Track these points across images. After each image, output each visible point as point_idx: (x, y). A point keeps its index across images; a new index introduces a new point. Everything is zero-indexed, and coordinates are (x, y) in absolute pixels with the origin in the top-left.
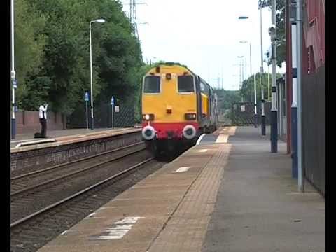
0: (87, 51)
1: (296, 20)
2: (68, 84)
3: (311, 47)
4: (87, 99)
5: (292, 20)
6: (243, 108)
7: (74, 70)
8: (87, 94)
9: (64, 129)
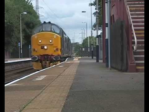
0: (19, 26)
1: (107, 1)
2: (11, 40)
3: (113, 15)
4: (19, 45)
5: (106, 1)
6: (83, 49)
7: (13, 34)
8: (19, 43)
9: (9, 58)
